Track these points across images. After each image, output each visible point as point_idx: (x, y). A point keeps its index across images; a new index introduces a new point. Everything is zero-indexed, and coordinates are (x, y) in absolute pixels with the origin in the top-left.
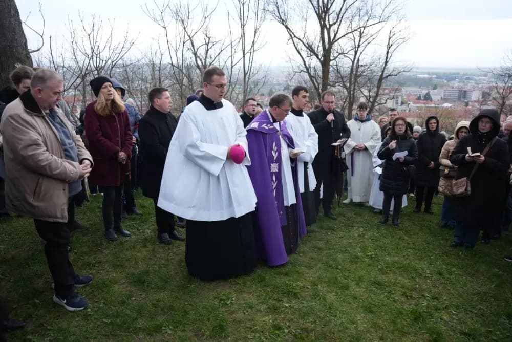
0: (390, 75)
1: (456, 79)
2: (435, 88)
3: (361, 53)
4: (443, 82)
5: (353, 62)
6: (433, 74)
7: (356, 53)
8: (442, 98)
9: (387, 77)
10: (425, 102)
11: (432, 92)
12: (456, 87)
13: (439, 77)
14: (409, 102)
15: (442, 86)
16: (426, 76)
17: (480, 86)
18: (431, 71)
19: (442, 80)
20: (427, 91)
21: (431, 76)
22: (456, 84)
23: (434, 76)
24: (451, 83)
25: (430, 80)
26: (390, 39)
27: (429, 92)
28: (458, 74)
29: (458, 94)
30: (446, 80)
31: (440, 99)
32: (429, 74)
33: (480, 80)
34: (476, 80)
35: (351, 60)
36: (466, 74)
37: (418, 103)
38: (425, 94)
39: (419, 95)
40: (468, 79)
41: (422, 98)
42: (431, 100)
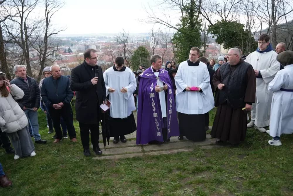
0: (51, 34)
1: (81, 40)
2: (72, 45)
3: (26, 19)
4: (75, 42)
5: (21, 25)
6: (69, 38)
7: (22, 18)
8: (77, 50)
9: (50, 35)
10: (69, 53)
11: (71, 48)
12: (83, 44)
13: (73, 39)
14: (60, 55)
15: (75, 44)
16: (65, 39)
17: (94, 43)
18: (68, 36)
19: (74, 41)
20: (69, 48)
21: (68, 39)
22: (82, 42)
23: (70, 39)
24: (80, 42)
25: (68, 41)
26: (46, 8)
27: (70, 48)
28: (82, 37)
29: (84, 47)
30: (76, 40)
31: (76, 51)
32: (66, 38)
33: (93, 40)
34: (91, 40)
35: (19, 23)
36: (85, 37)
37: (65, 55)
38: (68, 49)
39: (64, 50)
40: (87, 39)
41: (67, 52)
42: (72, 52)
